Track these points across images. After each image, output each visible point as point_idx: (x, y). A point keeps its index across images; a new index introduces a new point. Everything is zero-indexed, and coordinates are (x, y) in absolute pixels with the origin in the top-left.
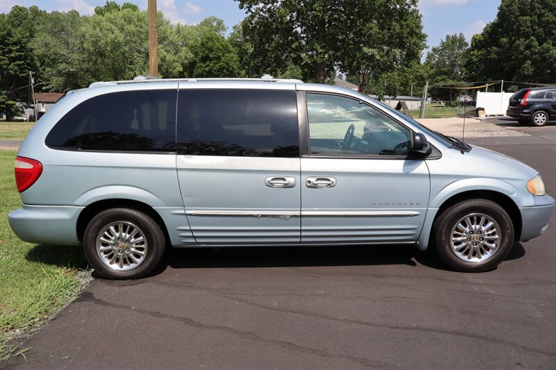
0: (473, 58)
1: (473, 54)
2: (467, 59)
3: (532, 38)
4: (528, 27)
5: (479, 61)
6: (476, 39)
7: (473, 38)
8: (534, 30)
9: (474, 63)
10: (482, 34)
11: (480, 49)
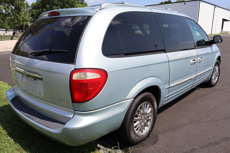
0: (34, 13)
1: (34, 11)
2: (32, 13)
3: (59, 6)
4: (56, 2)
5: (36, 14)
6: (34, 5)
7: (33, 4)
8: (59, 3)
9: (35, 15)
10: (36, 3)
11: (36, 9)
